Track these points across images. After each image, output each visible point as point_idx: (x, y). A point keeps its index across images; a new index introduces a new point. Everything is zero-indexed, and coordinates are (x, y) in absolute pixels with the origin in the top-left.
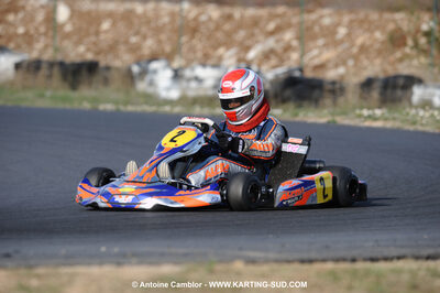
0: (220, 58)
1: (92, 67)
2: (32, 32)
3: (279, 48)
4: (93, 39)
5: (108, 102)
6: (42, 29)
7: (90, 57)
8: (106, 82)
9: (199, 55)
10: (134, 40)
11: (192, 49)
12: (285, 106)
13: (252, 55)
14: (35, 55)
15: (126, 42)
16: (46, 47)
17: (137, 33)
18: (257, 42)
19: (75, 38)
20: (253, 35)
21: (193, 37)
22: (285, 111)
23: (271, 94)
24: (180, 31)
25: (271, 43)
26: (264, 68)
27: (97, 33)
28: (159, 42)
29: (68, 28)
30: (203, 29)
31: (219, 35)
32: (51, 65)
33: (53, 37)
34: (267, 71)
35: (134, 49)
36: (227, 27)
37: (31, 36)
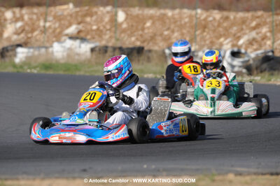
0: (221, 45)
1: (140, 50)
2: (101, 28)
3: (258, 37)
4: (140, 32)
5: (150, 73)
6: (108, 27)
7: (138, 44)
8: (149, 60)
9: (208, 42)
10: (166, 33)
11: (203, 39)
12: (263, 74)
13: (241, 42)
14: (104, 43)
15: (161, 35)
16: (111, 37)
17: (168, 29)
18: (245, 34)
19: (129, 32)
20: (242, 29)
21: (204, 31)
22: (262, 77)
23: (254, 67)
24: (195, 27)
25: (253, 34)
26: (249, 51)
27: (143, 29)
28: (182, 34)
29: (125, 26)
30: (210, 26)
31: (221, 29)
32: (114, 49)
33: (115, 32)
34: (251, 52)
35: (167, 39)
36: (225, 24)
37: (101, 31)
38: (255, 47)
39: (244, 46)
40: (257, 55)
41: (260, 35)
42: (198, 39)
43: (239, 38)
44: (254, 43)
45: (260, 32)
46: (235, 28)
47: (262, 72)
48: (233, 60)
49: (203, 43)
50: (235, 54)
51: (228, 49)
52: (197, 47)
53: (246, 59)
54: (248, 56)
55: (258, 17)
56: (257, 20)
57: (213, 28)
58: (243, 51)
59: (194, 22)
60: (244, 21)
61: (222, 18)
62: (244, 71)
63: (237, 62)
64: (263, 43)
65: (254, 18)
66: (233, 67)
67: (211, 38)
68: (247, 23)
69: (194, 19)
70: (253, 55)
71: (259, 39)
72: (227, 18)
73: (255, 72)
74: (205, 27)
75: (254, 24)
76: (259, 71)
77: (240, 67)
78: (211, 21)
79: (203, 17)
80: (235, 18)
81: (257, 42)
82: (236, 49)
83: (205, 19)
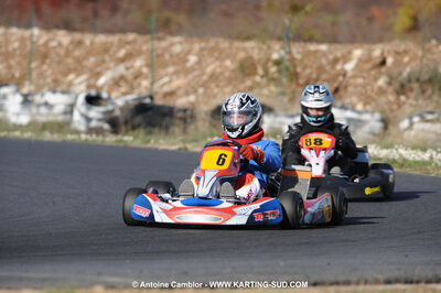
38: (123, 89)
39: (106, 88)
40: (127, 102)
41: (132, 71)
42: (34, 75)
43: (98, 75)
44: (122, 83)
45: (132, 67)
46: (92, 60)
47: (134, 128)
48: (89, 109)
49: (42, 82)
50: (92, 100)
51: (82, 92)
52: (32, 88)
53: (110, 107)
54: (113, 104)
55: (129, 43)
56: (128, 47)
57: (57, 59)
58: (105, 95)
59: (28, 48)
60: (106, 49)
61: (72, 42)
62: (106, 126)
63: (95, 112)
64: (135, 83)
65: (122, 44)
66: (88, 120)
67: (53, 73)
68: (111, 52)
69: (28, 43)
70: (120, 102)
71: (130, 77)
72: (80, 43)
73: (123, 128)
74: (45, 56)
75: (122, 53)
76: (129, 126)
77: (100, 120)
78: (55, 47)
79: (42, 41)
80: (92, 43)
81: (126, 81)
82: (93, 93)
83: (46, 44)
